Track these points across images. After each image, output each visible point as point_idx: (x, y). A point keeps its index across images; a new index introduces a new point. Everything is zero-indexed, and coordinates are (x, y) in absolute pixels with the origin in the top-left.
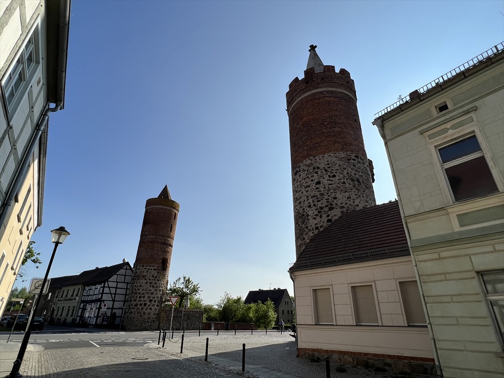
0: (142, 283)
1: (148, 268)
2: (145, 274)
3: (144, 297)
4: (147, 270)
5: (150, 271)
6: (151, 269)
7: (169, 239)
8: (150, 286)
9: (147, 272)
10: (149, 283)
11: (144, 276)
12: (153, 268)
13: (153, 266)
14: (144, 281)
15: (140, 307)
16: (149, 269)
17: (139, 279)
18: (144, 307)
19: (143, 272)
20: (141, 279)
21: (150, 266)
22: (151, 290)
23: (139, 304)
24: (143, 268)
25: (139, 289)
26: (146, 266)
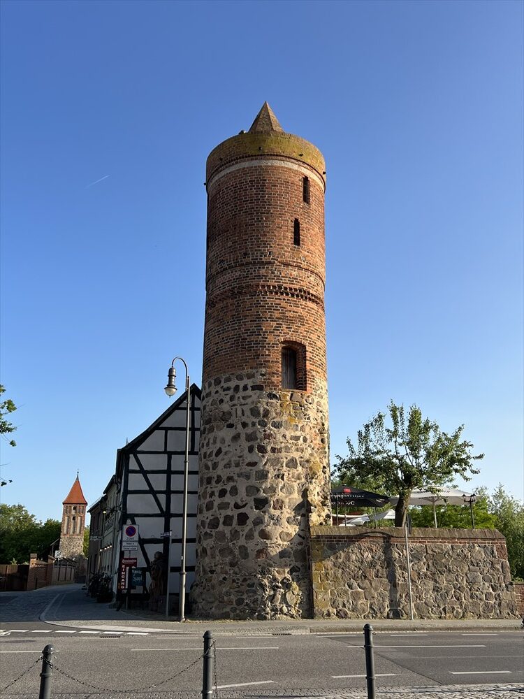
0: (223, 441)
1: (232, 384)
2: (226, 407)
3: (234, 491)
4: (231, 392)
5: (241, 394)
6: (245, 388)
7: (295, 273)
8: (251, 450)
9: (232, 398)
10: (243, 437)
11: (225, 417)
12: (250, 383)
13: (250, 376)
14: (227, 434)
15: (227, 530)
16: (237, 388)
17: (211, 430)
18: (238, 528)
19: (221, 401)
20: (218, 427)
21: (240, 378)
22: (254, 464)
23: (222, 520)
24: (218, 388)
25: (215, 466)
26: (228, 380)
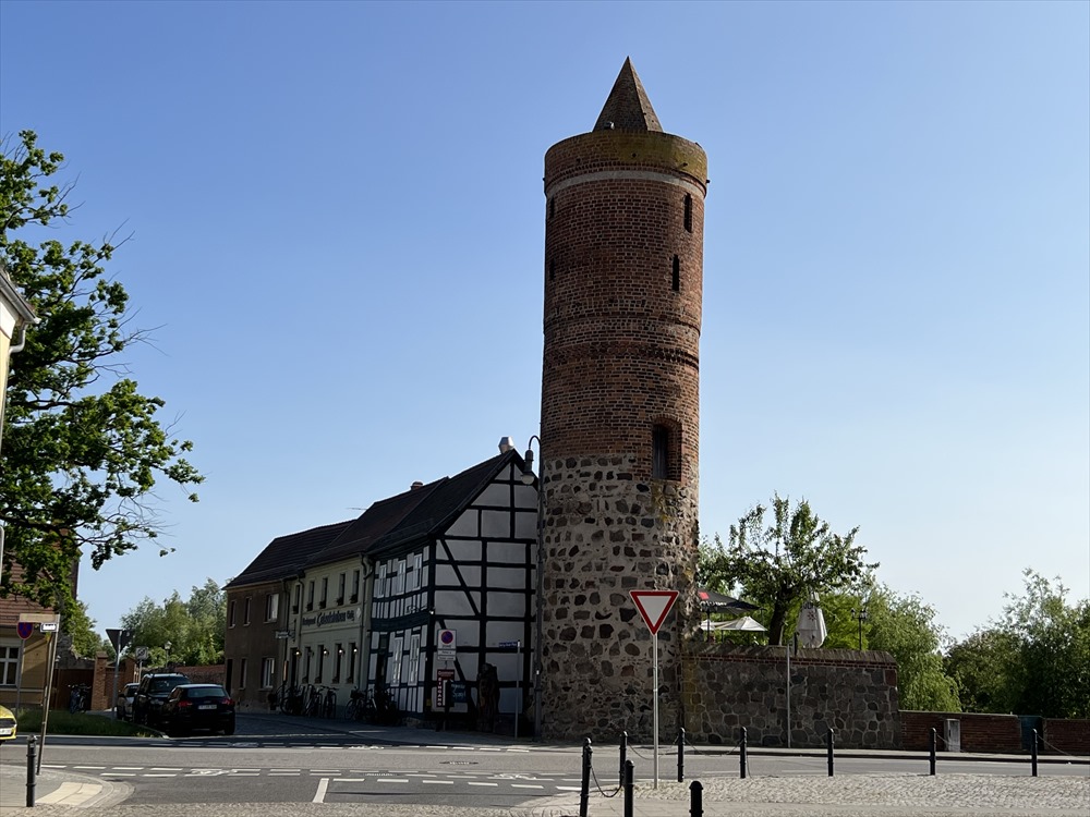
0: (580, 538)
1: (593, 469)
2: (584, 497)
3: (596, 599)
4: (591, 479)
5: (604, 482)
6: (610, 476)
7: (671, 329)
8: (616, 551)
9: (592, 487)
10: (607, 535)
11: (583, 509)
12: (616, 470)
13: (616, 462)
14: (587, 531)
15: (586, 643)
16: (599, 476)
17: (562, 522)
18: (601, 641)
19: (577, 489)
20: (572, 520)
21: (603, 462)
22: (622, 568)
23: (579, 631)
24: (572, 471)
25: (569, 567)
26: (586, 463)
